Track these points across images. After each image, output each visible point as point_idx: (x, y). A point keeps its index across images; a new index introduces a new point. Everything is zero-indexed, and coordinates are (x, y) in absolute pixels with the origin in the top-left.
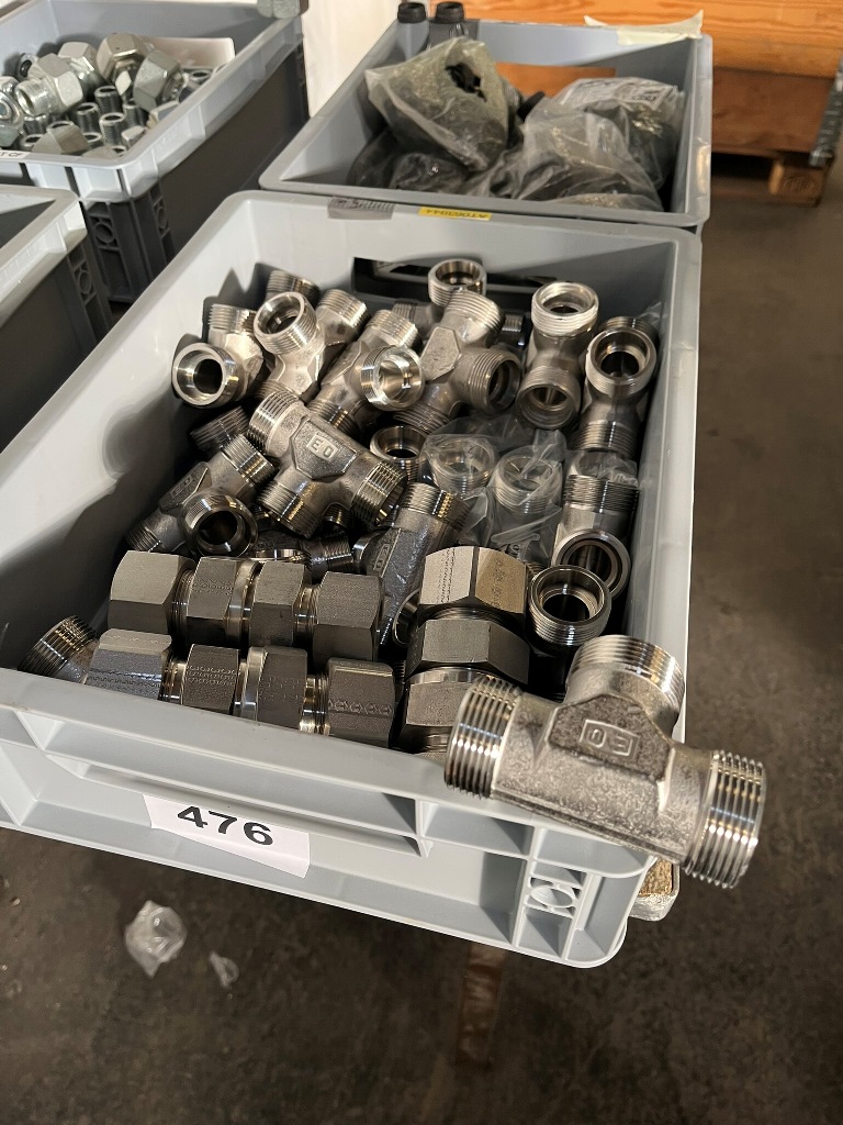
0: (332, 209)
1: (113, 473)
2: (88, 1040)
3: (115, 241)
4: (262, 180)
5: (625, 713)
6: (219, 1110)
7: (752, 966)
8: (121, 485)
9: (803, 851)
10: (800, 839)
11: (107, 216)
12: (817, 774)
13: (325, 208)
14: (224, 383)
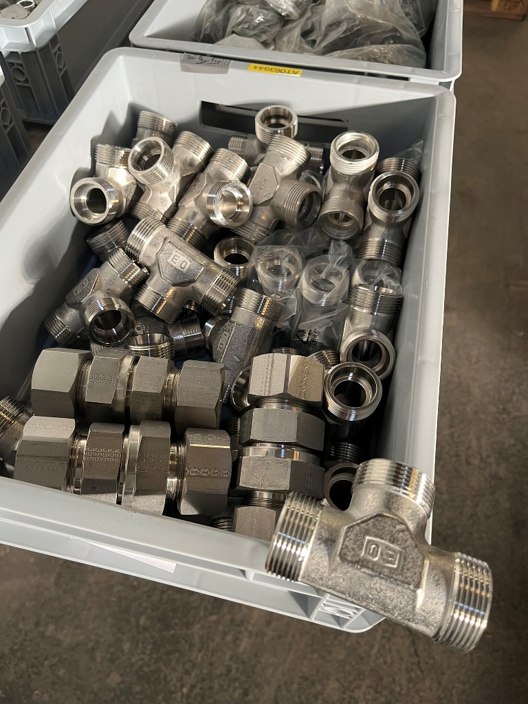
0: (184, 64)
1: (31, 281)
2: (52, 580)
3: (27, 79)
4: (132, 37)
5: (394, 531)
6: (133, 620)
7: (450, 532)
8: (38, 289)
9: (486, 462)
10: (484, 455)
11: (20, 62)
12: (496, 415)
13: (179, 64)
14: (109, 206)
